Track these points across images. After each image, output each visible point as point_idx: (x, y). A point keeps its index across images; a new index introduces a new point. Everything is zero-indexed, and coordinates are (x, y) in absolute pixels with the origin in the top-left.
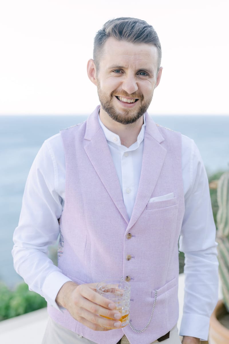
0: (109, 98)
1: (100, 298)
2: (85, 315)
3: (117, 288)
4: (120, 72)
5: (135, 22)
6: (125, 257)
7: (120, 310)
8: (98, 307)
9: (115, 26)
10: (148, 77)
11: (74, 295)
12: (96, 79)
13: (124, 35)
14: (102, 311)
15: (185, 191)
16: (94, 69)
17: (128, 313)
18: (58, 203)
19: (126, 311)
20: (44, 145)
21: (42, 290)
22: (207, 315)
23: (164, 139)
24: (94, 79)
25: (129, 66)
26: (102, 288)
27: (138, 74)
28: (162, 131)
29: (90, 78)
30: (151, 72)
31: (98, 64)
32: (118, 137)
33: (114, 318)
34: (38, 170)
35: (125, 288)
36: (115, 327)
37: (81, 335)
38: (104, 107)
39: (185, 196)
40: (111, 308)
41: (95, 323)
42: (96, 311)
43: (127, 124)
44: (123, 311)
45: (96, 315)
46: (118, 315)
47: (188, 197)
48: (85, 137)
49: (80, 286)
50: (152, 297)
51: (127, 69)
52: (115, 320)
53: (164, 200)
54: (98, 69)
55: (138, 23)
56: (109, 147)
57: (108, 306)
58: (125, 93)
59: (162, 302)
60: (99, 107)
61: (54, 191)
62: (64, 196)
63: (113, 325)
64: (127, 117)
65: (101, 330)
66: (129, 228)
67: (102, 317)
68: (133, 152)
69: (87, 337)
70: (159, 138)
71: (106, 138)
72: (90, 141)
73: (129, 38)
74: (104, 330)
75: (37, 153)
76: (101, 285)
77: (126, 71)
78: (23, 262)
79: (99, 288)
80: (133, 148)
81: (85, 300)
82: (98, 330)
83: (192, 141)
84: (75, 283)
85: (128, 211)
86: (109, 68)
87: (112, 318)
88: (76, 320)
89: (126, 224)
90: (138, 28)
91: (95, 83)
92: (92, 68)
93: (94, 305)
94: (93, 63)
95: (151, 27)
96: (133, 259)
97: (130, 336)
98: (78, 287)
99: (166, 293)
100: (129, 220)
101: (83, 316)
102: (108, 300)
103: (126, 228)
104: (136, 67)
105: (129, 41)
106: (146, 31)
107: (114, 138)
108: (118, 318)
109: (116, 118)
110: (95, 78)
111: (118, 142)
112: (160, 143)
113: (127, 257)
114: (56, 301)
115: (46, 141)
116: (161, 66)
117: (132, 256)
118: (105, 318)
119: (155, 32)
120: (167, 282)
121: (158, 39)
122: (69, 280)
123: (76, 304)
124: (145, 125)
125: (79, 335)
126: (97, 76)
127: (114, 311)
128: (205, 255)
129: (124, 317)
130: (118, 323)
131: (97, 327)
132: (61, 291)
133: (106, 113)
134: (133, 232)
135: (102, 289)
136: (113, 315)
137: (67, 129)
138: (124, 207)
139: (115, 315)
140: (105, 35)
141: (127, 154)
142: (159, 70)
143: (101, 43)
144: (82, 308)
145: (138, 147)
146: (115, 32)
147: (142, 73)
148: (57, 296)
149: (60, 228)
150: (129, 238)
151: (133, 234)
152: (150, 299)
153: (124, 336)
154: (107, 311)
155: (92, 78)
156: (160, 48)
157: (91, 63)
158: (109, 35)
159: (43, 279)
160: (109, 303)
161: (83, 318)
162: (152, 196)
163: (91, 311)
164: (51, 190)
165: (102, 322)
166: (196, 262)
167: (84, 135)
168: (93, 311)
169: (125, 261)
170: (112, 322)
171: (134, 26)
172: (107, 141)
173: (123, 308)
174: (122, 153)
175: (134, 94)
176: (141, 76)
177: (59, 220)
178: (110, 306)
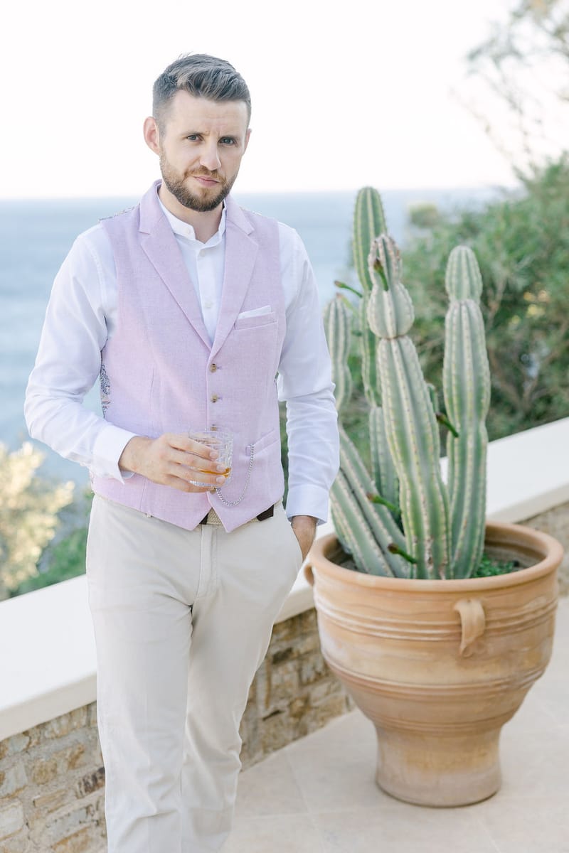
0: (182, 177)
1: (198, 447)
4: (197, 138)
5: (218, 72)
6: (209, 398)
9: (190, 77)
10: (234, 146)
12: (159, 147)
13: (203, 90)
14: (202, 463)
15: (287, 303)
16: (154, 130)
20: (76, 243)
21: (92, 453)
22: (325, 487)
23: (253, 229)
24: (155, 145)
25: (211, 132)
27: (221, 142)
28: (249, 216)
29: (148, 144)
30: (240, 139)
31: (164, 126)
32: (191, 228)
33: (216, 471)
34: (75, 279)
37: (150, 514)
38: (170, 188)
39: (287, 312)
40: (212, 458)
43: (204, 211)
44: (226, 463)
47: (290, 313)
48: (141, 230)
50: (247, 455)
51: (208, 135)
52: (217, 474)
53: (258, 315)
54: (162, 133)
55: (221, 73)
56: (178, 244)
57: (209, 454)
58: (204, 169)
59: (260, 463)
60: (159, 182)
61: (101, 310)
64: (204, 200)
66: (212, 355)
67: (200, 471)
68: (212, 250)
69: (156, 515)
70: (246, 227)
71: (172, 230)
72: (149, 234)
73: (211, 96)
75: (68, 252)
77: (206, 138)
78: (53, 418)
80: (211, 243)
81: (175, 451)
83: (294, 230)
85: (210, 332)
86: (183, 135)
87: (214, 472)
88: (157, 482)
89: (208, 351)
90: (222, 81)
91: (156, 151)
92: (152, 129)
93: (190, 456)
94: (155, 124)
95: (237, 76)
96: (220, 400)
97: (219, 510)
99: (264, 450)
100: (212, 345)
101: (172, 472)
103: (208, 357)
104: (219, 134)
105: (211, 99)
106: (233, 86)
107: (186, 230)
108: (221, 471)
109: (189, 202)
110: (158, 144)
111: (192, 236)
112: (249, 235)
113: (212, 398)
114: (119, 464)
115: (80, 237)
116: (249, 127)
117: (218, 396)
119: (246, 86)
120: (263, 435)
121: (248, 93)
122: (134, 435)
123: (163, 457)
124: (224, 209)
125: (146, 514)
126: (161, 143)
128: (318, 401)
129: (227, 470)
132: (126, 449)
133: (173, 195)
134: (218, 362)
136: (215, 466)
137: (111, 218)
138: (205, 328)
139: (218, 467)
140: (174, 87)
141: (204, 252)
142: (248, 133)
143: (168, 98)
144: (171, 462)
145: (220, 241)
146: (190, 85)
147: (227, 141)
148: (121, 457)
150: (213, 371)
151: (218, 366)
153: (213, 509)
154: (207, 462)
155: (152, 144)
156: (250, 102)
157: (151, 122)
158: (182, 87)
159: (95, 436)
160: (212, 451)
162: (241, 312)
164: (95, 308)
166: (303, 412)
167: (138, 228)
168: (189, 464)
169: (210, 403)
170: (213, 477)
171: (216, 78)
172: (175, 234)
174: (198, 251)
175: (215, 171)
176: (225, 145)
178: (210, 455)
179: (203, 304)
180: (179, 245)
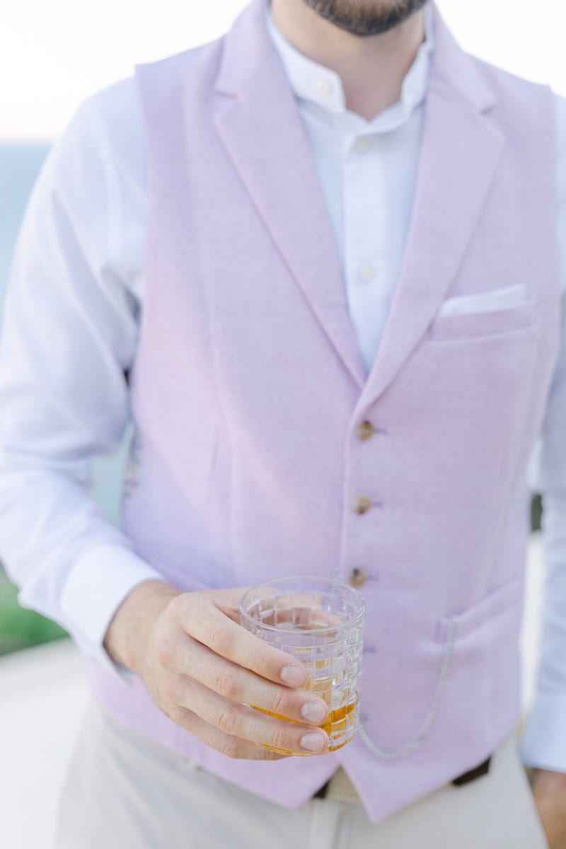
2: (195, 702)
3: (315, 607)
6: (350, 502)
7: (323, 689)
8: (243, 675)
11: (161, 630)
14: (258, 692)
17: (352, 699)
18: (124, 313)
19: (347, 694)
26: (260, 608)
32: (335, 79)
33: (303, 718)
35: (344, 608)
36: (304, 750)
37: (195, 761)
40: (290, 683)
41: (232, 733)
42: (234, 691)
44: (336, 694)
45: (236, 706)
46: (316, 707)
48: (222, 85)
49: (184, 596)
50: (436, 642)
52: (305, 726)
53: (492, 307)
56: (303, 121)
57: (279, 674)
61: (108, 271)
62: (140, 290)
63: (299, 741)
65: (255, 758)
66: (365, 401)
67: (257, 712)
68: (385, 139)
70: (480, 96)
71: (291, 88)
72: (236, 97)
74: (265, 758)
76: (258, 597)
79: (249, 609)
80: (386, 121)
81: (199, 650)
82: (244, 757)
84: (172, 587)
85: (365, 342)
87: (294, 719)
88: (167, 715)
89: (356, 391)
93: (228, 670)
96: (376, 509)
98: (174, 603)
99: (486, 627)
100: (366, 374)
101: (189, 705)
102: (279, 654)
103: (354, 403)
107: (321, 85)
108: (316, 720)
109: (331, 6)
111: (336, 101)
112: (482, 113)
113: (355, 504)
114: (105, 645)
117: (372, 499)
118: (268, 717)
120: (491, 590)
123: (167, 661)
125: (187, 761)
127: (302, 695)
129: (336, 716)
130: (317, 738)
131: (240, 748)
132: (121, 612)
134: (378, 419)
135: (264, 610)
136: (296, 707)
138: (351, 330)
139: (305, 710)
141: (366, 144)
144: (185, 678)
149: (129, 403)
150: (364, 438)
151: (377, 425)
152: (432, 648)
153: (340, 770)
154: (277, 693)
159: (65, 569)
160: (285, 665)
161: (189, 716)
162: (449, 294)
163: (218, 690)
164: (96, 266)
165: (256, 729)
168: (223, 692)
169: (348, 516)
170: (293, 733)
172: (299, 100)
173: (334, 683)
174: (348, 140)
177: (127, 374)
178: (284, 674)
179: (351, 268)
180: (303, 124)
